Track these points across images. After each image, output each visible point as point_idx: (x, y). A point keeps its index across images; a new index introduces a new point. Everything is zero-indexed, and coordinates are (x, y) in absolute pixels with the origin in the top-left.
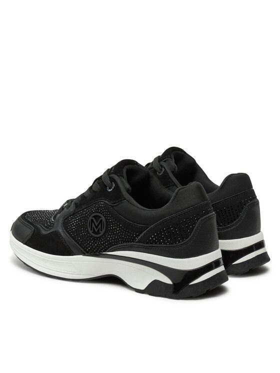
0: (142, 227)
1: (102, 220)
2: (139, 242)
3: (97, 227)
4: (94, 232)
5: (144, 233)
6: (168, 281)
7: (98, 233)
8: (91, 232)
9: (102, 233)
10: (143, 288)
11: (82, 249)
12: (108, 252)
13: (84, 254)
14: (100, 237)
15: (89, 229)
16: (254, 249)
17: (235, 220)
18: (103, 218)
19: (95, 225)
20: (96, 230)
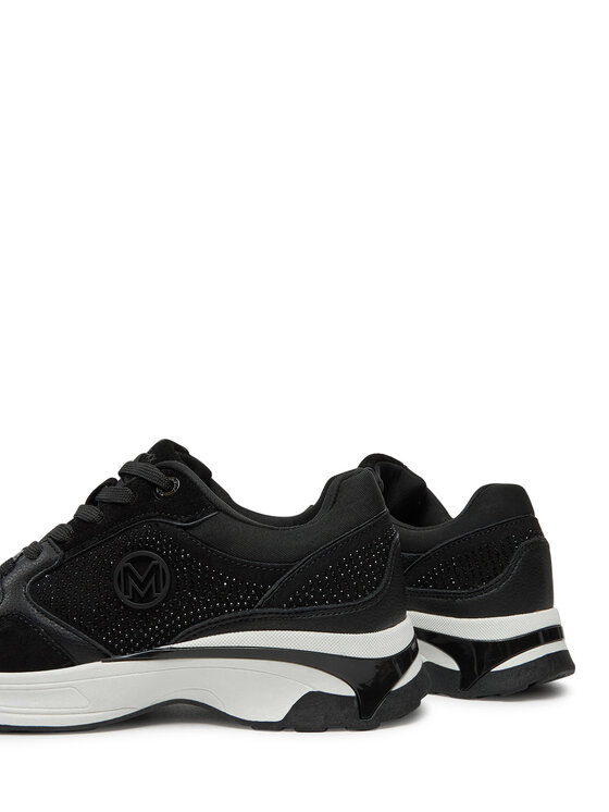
0: (275, 568)
1: (157, 567)
2: (268, 605)
3: (142, 585)
4: (136, 597)
5: (278, 582)
6: (344, 689)
7: (147, 598)
8: (126, 599)
9: (160, 596)
10: (279, 717)
11: (100, 646)
12: (176, 642)
13: (105, 658)
14: (152, 610)
15: (120, 593)
16: (542, 640)
17: (496, 575)
18: (159, 561)
19: (137, 581)
20: (142, 593)
